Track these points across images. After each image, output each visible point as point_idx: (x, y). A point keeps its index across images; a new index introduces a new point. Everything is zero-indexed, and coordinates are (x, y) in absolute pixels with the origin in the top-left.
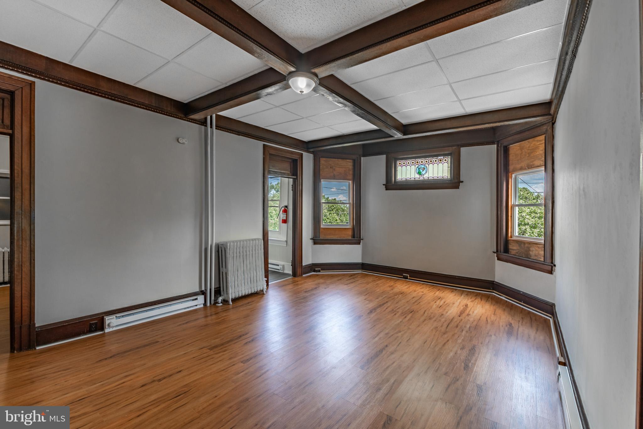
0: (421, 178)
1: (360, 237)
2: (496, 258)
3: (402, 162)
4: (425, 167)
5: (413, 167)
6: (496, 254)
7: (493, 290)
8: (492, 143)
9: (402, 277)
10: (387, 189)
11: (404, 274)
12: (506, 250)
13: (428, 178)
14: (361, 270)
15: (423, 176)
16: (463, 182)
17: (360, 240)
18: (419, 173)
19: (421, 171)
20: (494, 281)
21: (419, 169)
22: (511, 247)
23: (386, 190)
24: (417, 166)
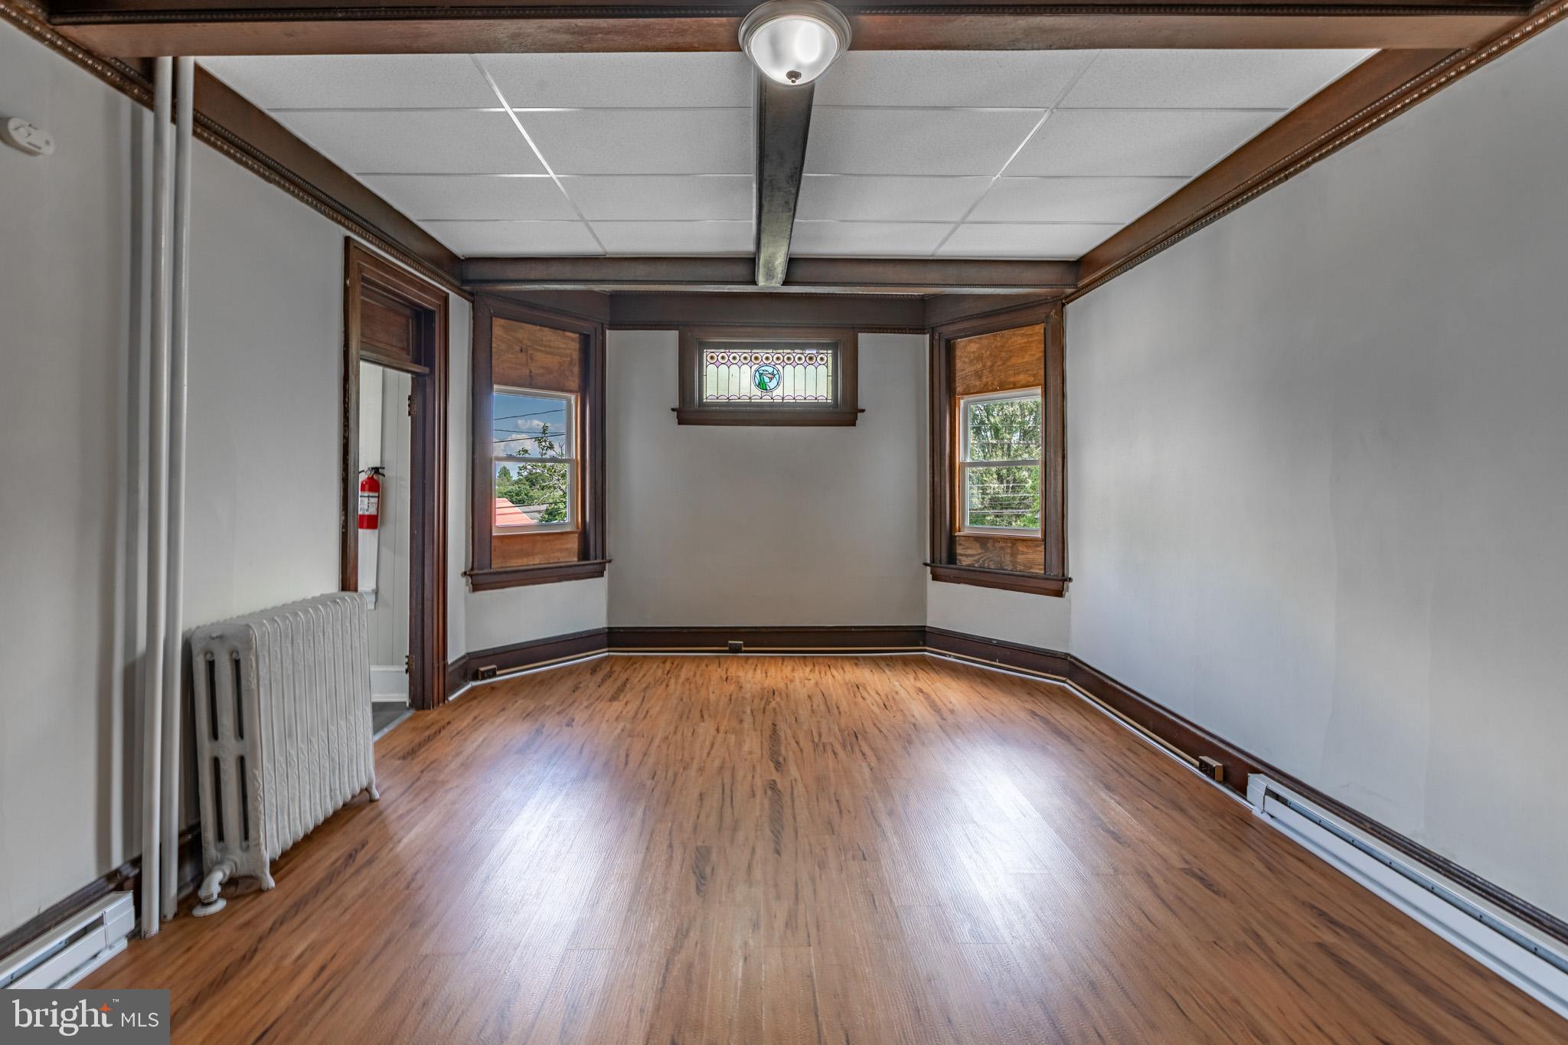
0: (767, 399)
1: (603, 556)
2: (930, 576)
3: (719, 353)
4: (775, 372)
5: (746, 368)
6: (929, 568)
7: (924, 645)
8: (919, 330)
9: (727, 648)
10: (682, 421)
11: (730, 642)
12: (952, 558)
13: (783, 399)
14: (607, 649)
15: (770, 394)
16: (865, 413)
17: (605, 563)
18: (761, 385)
19: (767, 380)
20: (925, 627)
21: (761, 375)
22: (959, 550)
23: (679, 424)
24: (755, 367)
